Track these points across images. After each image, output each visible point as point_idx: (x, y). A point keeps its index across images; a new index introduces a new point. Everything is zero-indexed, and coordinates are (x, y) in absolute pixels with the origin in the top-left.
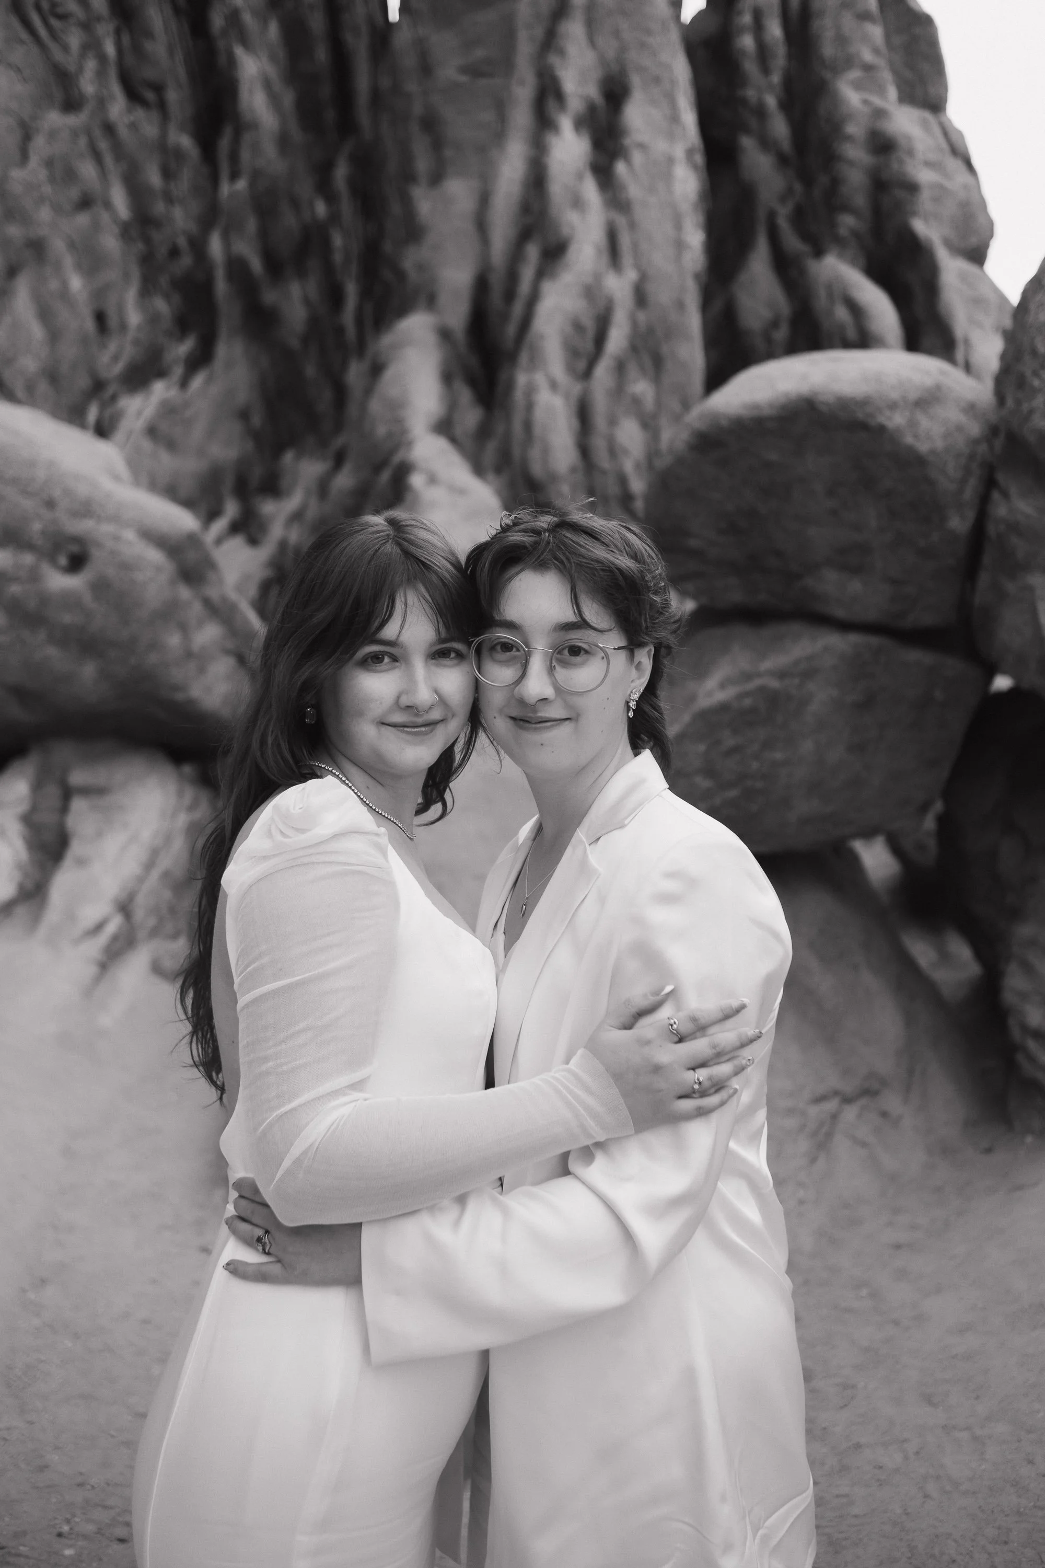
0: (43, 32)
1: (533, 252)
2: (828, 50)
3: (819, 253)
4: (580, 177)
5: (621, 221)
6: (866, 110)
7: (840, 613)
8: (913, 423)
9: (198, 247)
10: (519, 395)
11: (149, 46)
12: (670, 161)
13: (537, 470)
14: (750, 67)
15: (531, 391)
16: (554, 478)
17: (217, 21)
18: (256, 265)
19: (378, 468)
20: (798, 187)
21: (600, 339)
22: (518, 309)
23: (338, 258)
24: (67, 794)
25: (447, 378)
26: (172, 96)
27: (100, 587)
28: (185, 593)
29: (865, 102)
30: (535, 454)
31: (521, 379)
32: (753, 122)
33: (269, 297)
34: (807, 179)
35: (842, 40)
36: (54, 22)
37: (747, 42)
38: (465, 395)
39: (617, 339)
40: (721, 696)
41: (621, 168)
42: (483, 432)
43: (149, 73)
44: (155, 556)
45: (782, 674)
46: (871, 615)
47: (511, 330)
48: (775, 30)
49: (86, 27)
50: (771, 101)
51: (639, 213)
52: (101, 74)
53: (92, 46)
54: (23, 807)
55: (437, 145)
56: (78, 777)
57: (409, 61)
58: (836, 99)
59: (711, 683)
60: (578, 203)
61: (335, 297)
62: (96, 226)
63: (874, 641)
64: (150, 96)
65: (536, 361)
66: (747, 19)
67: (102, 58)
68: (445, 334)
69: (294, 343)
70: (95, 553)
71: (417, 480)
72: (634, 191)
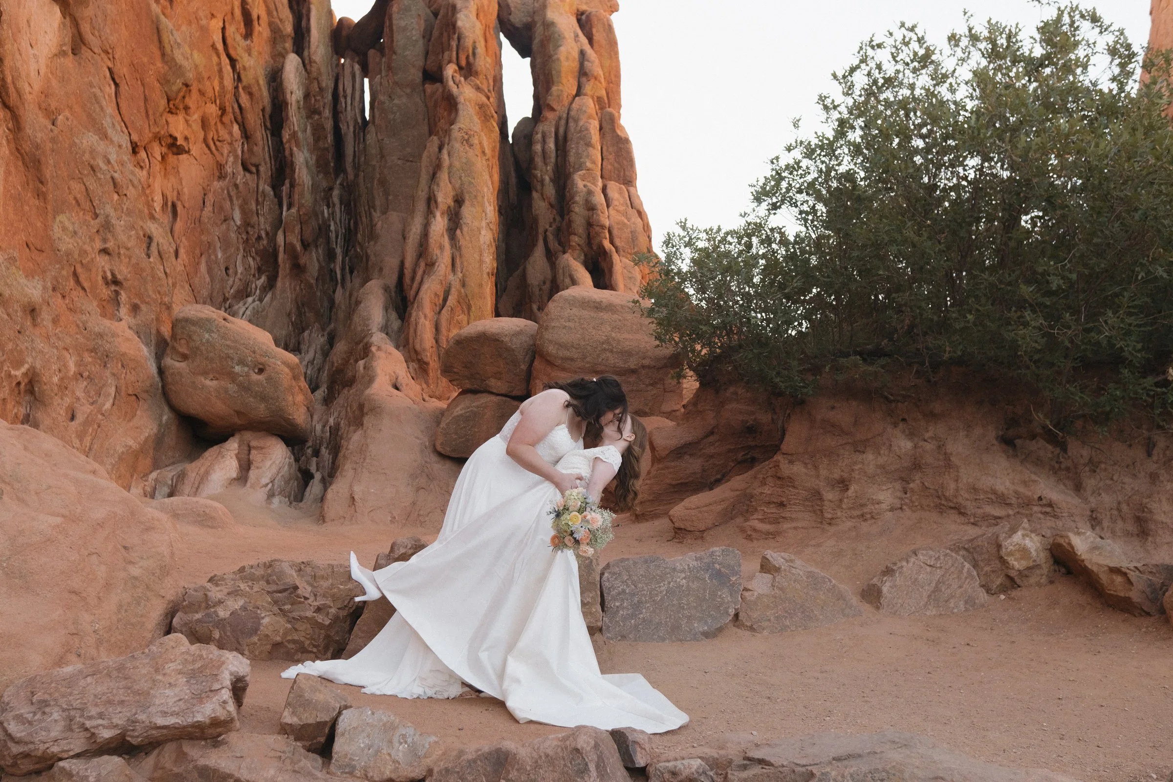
0: (213, 148)
1: (422, 265)
2: (572, 158)
3: (564, 252)
4: (443, 235)
5: (457, 254)
6: (585, 190)
7: (495, 391)
8: (511, 340)
9: (272, 238)
10: (413, 319)
11: (255, 148)
12: (479, 230)
13: (418, 347)
14: (539, 160)
15: (418, 316)
16: (424, 350)
17: (286, 136)
18: (299, 247)
19: (358, 343)
20: (558, 218)
21: (445, 300)
22: (415, 285)
23: (333, 235)
24: (250, 449)
25: (386, 309)
26: (262, 169)
27: (269, 379)
28: (294, 383)
29: (585, 186)
30: (417, 341)
31: (414, 314)
32: (539, 187)
33: (302, 261)
34: (562, 217)
35: (579, 156)
36: (217, 143)
37: (538, 148)
38: (394, 316)
39: (452, 300)
40: (460, 412)
41: (458, 232)
42: (400, 330)
43: (254, 160)
44: (287, 370)
45: (478, 407)
46: (503, 392)
47: (412, 293)
48: (551, 145)
49: (231, 144)
50: (547, 178)
51: (464, 251)
52: (234, 163)
53: (233, 151)
54: (236, 452)
55: (386, 193)
56: (253, 443)
57: (373, 151)
58: (573, 184)
59: (458, 409)
60: (441, 248)
61: (331, 255)
62: (228, 229)
63: (504, 398)
64: (254, 169)
65: (420, 307)
66: (539, 136)
67: (236, 157)
68: (386, 289)
69: (313, 281)
70: (268, 368)
71: (373, 349)
72: (462, 242)
